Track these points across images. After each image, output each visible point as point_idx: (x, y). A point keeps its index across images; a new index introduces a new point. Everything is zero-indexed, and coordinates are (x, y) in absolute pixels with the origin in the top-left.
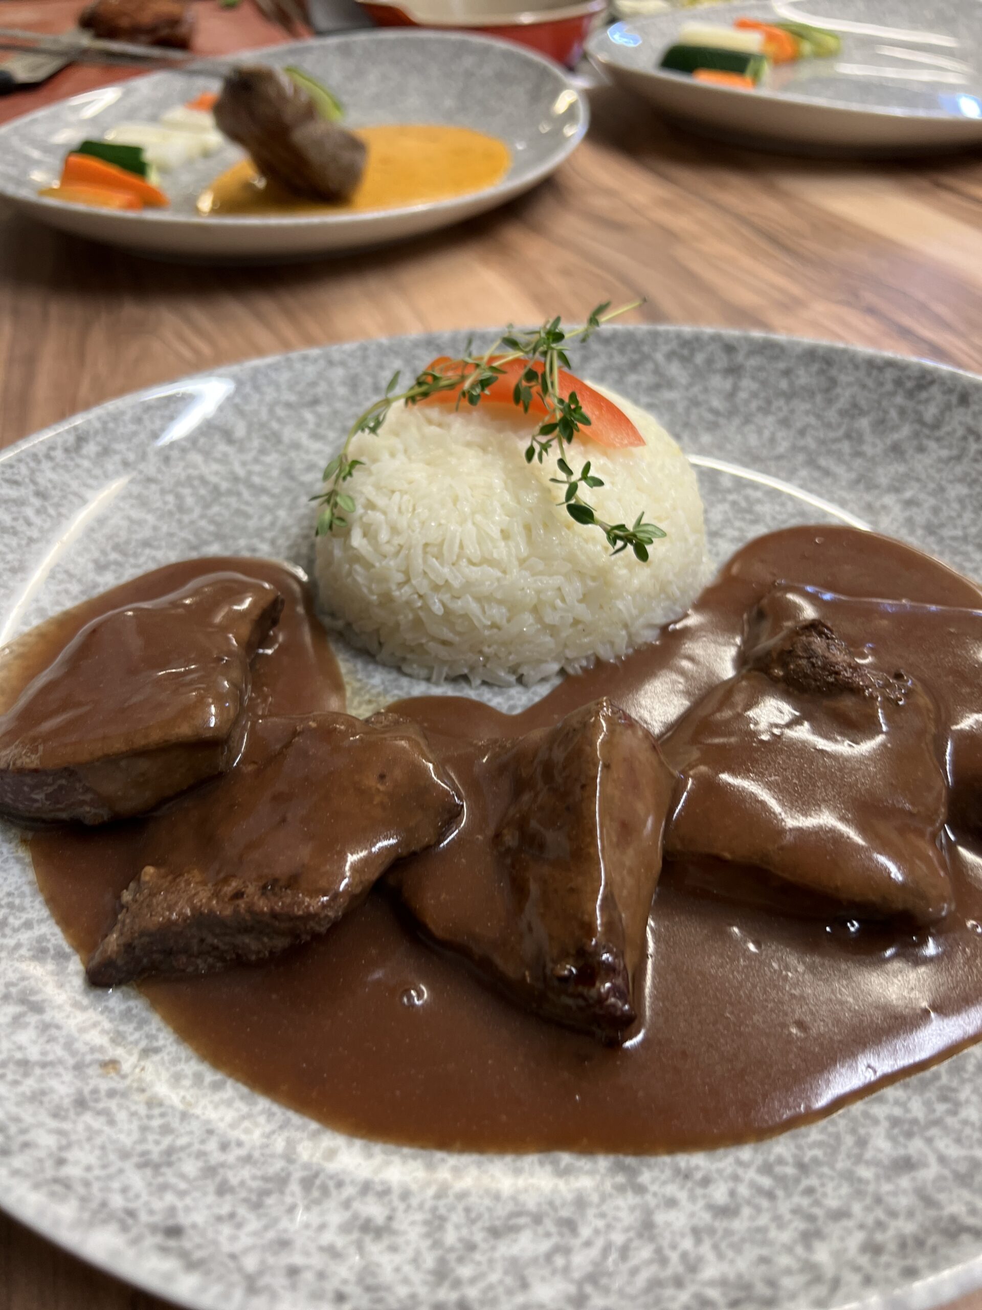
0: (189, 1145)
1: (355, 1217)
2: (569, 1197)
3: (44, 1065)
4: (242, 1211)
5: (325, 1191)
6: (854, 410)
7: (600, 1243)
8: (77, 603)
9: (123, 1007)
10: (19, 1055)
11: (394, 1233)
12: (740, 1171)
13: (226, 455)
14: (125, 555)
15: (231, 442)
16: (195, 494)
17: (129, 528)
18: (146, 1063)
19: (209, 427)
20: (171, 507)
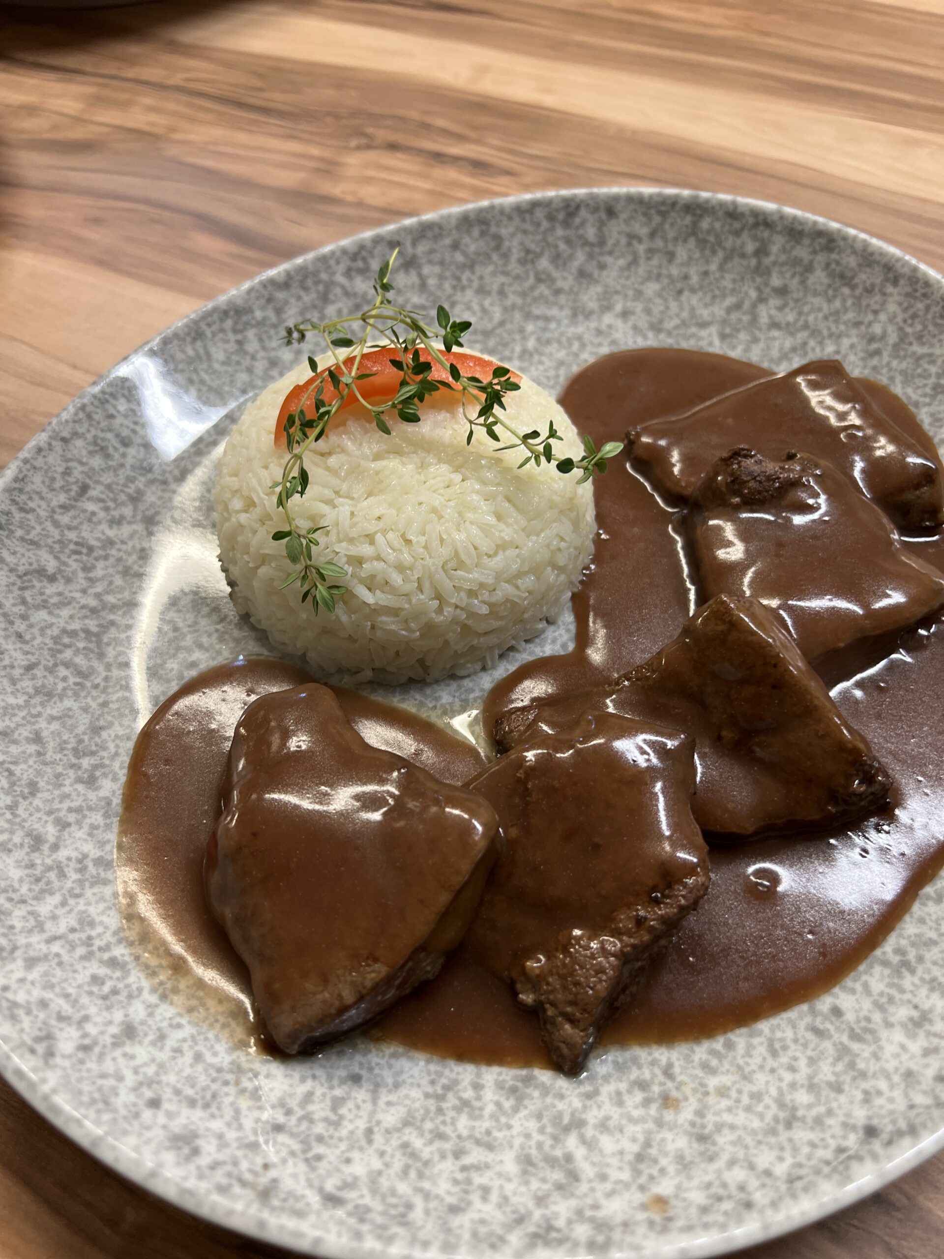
13: (60, 594)
14: (93, 754)
15: (52, 579)
16: (77, 652)
17: (63, 725)
18: (680, 1078)
19: (20, 577)
20: (72, 680)
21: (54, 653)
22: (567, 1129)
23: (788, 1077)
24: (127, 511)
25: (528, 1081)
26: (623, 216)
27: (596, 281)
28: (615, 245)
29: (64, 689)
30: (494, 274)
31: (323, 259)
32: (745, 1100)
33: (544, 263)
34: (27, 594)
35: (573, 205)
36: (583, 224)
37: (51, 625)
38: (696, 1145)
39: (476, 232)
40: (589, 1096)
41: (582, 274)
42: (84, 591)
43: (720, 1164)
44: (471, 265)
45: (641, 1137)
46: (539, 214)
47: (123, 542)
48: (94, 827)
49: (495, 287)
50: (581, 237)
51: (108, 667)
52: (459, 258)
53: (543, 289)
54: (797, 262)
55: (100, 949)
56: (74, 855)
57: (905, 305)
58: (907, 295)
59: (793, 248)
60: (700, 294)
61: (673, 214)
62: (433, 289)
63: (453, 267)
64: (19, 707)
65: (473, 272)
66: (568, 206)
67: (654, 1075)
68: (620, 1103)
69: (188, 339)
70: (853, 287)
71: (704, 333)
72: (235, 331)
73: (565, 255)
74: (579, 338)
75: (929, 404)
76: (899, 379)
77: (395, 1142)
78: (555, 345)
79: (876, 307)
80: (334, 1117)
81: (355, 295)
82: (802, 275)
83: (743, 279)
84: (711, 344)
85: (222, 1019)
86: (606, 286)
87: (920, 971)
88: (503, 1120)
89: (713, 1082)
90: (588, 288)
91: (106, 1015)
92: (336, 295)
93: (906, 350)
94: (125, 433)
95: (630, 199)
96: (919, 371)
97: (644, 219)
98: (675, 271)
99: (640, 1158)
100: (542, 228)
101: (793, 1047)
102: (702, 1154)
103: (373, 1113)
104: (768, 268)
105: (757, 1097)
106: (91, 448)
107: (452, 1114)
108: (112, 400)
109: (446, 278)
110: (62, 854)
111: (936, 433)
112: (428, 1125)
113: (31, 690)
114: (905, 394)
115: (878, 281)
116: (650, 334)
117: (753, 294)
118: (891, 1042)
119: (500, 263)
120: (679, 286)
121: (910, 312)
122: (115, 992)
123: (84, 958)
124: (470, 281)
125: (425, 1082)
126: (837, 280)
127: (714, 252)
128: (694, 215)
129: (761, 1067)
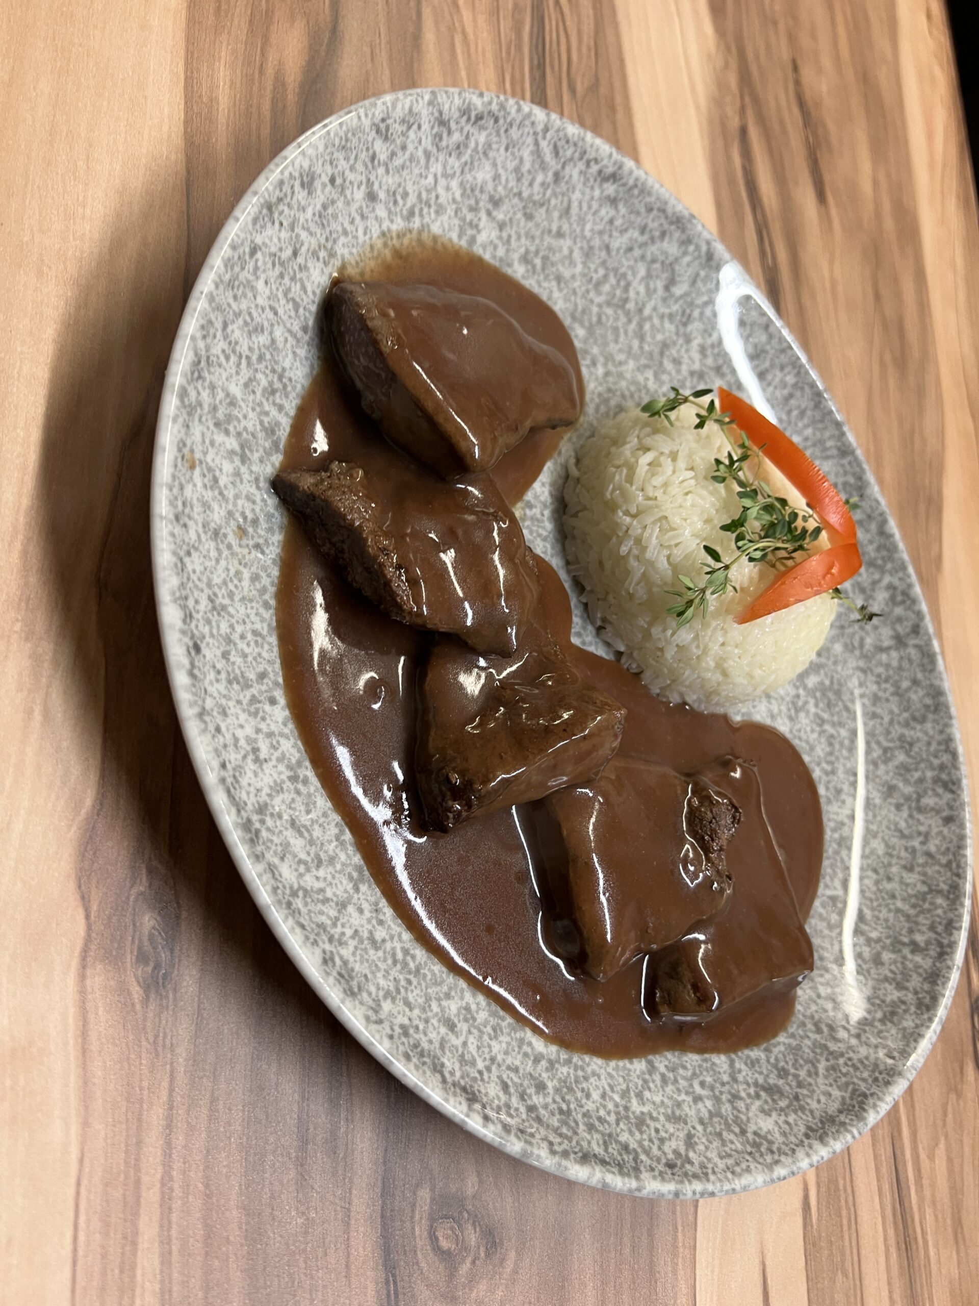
0: (232, 616)
1: (255, 741)
2: (331, 853)
3: (221, 493)
4: (223, 676)
5: (255, 714)
6: (907, 745)
7: (321, 885)
8: (492, 261)
9: (272, 511)
10: (217, 473)
11: (261, 767)
12: (396, 938)
13: (655, 290)
14: (543, 269)
15: (667, 288)
16: (613, 288)
17: (565, 257)
18: (253, 552)
19: (671, 264)
20: (595, 277)
21: (616, 270)
22: (242, 447)
23: (239, 629)
24: (710, 361)
25: (276, 444)
26: (945, 831)
27: (885, 800)
28: (918, 820)
29: (589, 268)
30: (891, 712)
31: (903, 568)
32: (231, 586)
33: (901, 757)
34: (657, 266)
35: (954, 788)
36: (937, 795)
37: (634, 275)
38: (213, 525)
39: (928, 701)
40: (257, 479)
41: (890, 790)
42: (655, 309)
43: (201, 530)
44: (898, 693)
45: (226, 493)
46: (946, 758)
47: (687, 351)
48: (495, 247)
49: (879, 711)
50: (925, 792)
51: (600, 306)
52: (905, 684)
53: (877, 753)
54: (906, 976)
55: (421, 210)
56: (482, 225)
57: (866, 1062)
58: (876, 1065)
59: (920, 975)
60: (874, 889)
61: (949, 874)
62: (878, 657)
63: (896, 678)
64: (583, 230)
65: (892, 694)
66: (954, 783)
67: (260, 536)
68: (249, 498)
69: (839, 444)
70: (882, 1021)
71: (837, 883)
72: (845, 484)
73: (908, 776)
74: (833, 772)
75: (768, 1061)
76: (794, 1043)
77: (266, 324)
78: (828, 749)
79: (863, 1038)
80: (290, 296)
81: (873, 590)
82: (894, 979)
83: (888, 928)
84: (826, 886)
85: (361, 264)
86: (880, 808)
87: (288, 783)
88: (258, 409)
89: (246, 575)
90: (878, 791)
91: (385, 188)
92: (873, 574)
93: (821, 1054)
94: (769, 377)
95: (962, 837)
96: (801, 1062)
97: (943, 849)
98: (894, 870)
99: (216, 480)
100: (932, 759)
101: (256, 650)
102: (208, 524)
103: (285, 326)
104: (900, 951)
105: (231, 595)
106: (759, 347)
107: (270, 378)
108: (795, 371)
109: (887, 670)
110: (484, 217)
111: (740, 1058)
112: (268, 356)
113: (592, 243)
114: (779, 1043)
115: (889, 1043)
116: (836, 836)
117: (874, 935)
118: (247, 721)
119: (901, 719)
120: (881, 871)
121: (859, 1065)
122: (395, 202)
123: (420, 195)
124: (885, 690)
125: (292, 375)
126: (889, 1009)
127: (914, 906)
128: (949, 892)
129: (248, 616)
